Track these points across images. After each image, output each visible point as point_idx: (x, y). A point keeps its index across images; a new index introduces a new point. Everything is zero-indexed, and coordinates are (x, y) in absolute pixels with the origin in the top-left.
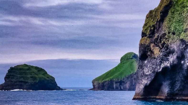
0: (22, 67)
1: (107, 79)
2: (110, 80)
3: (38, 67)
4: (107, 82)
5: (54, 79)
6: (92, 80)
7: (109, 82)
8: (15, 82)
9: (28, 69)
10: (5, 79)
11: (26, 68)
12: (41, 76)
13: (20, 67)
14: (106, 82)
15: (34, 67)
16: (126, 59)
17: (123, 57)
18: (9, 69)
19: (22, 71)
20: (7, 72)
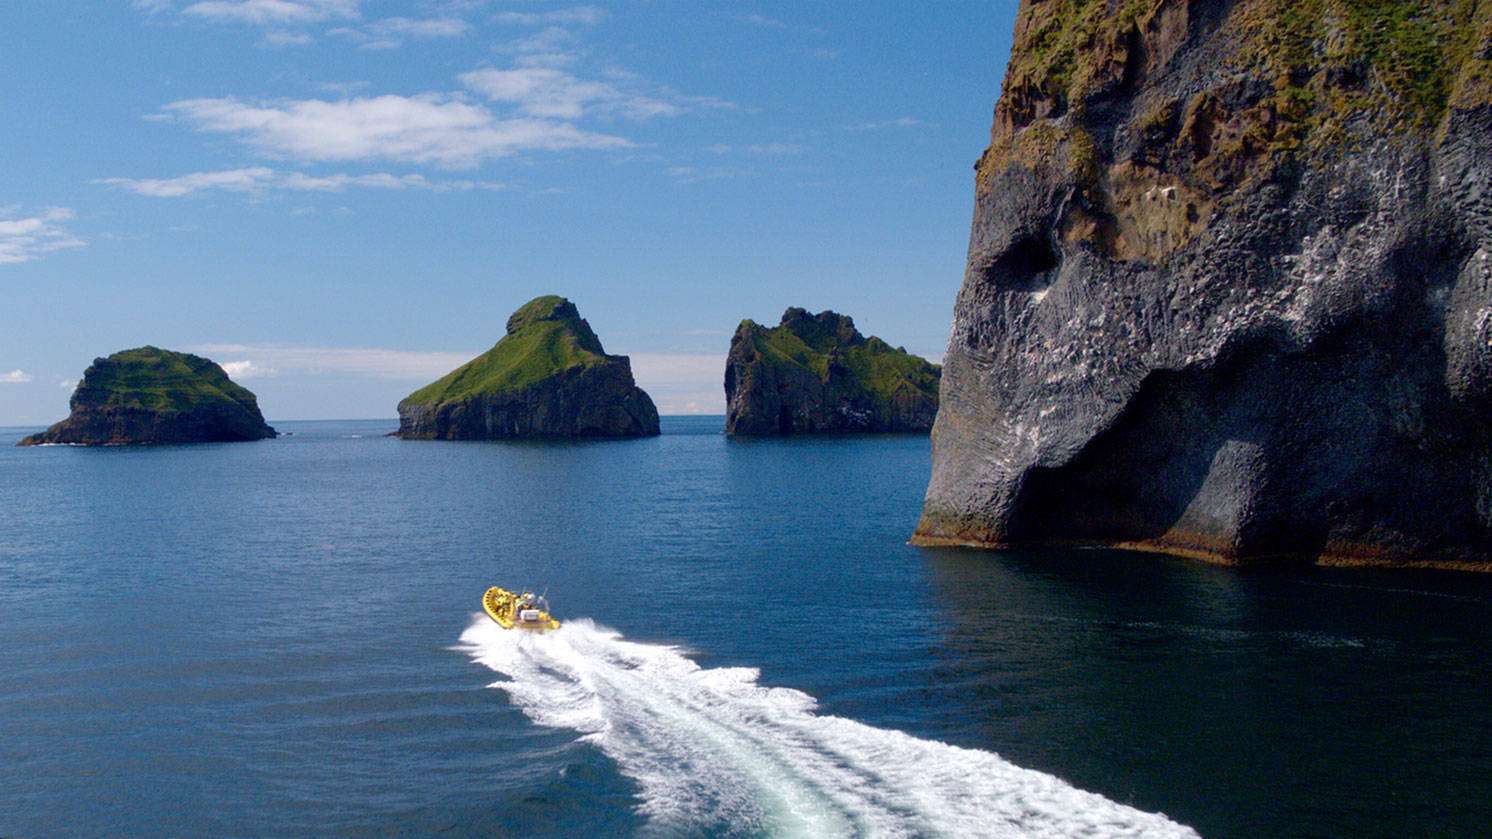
0: (140, 359)
1: (459, 398)
2: (470, 399)
3: (196, 357)
4: (459, 408)
5: (254, 401)
6: (399, 402)
7: (467, 407)
8: (109, 414)
9: (157, 367)
10: (72, 404)
11: (155, 359)
12: (209, 389)
13: (134, 359)
14: (455, 406)
15: (180, 358)
16: (530, 320)
17: (519, 314)
18: (91, 368)
19: (141, 372)
20: (83, 377)
